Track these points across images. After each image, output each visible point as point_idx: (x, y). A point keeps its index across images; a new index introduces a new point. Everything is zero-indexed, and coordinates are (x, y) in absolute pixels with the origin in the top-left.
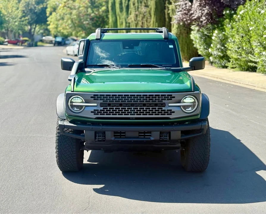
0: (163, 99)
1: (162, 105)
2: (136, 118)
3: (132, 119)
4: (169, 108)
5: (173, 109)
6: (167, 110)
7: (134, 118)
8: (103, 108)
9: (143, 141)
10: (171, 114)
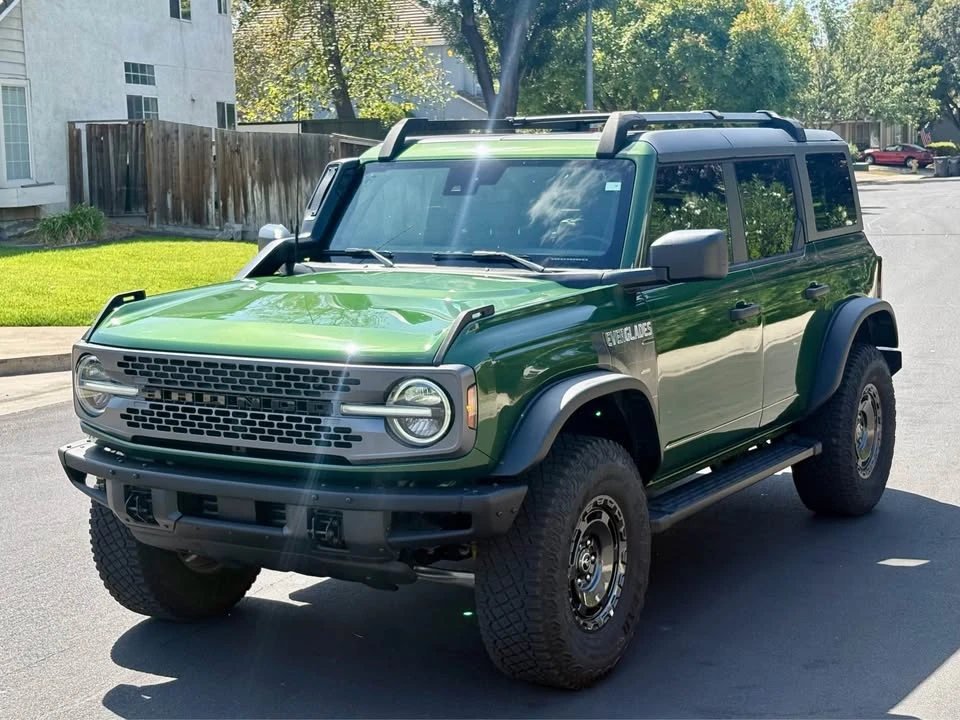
0: (321, 387)
1: (320, 407)
2: (248, 449)
3: (237, 451)
4: (344, 423)
5: (358, 428)
6: (336, 429)
7: (243, 451)
8: (152, 406)
9: (263, 536)
10: (349, 446)
